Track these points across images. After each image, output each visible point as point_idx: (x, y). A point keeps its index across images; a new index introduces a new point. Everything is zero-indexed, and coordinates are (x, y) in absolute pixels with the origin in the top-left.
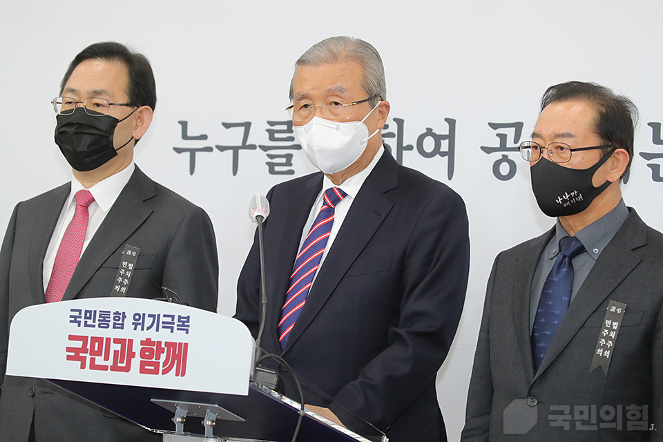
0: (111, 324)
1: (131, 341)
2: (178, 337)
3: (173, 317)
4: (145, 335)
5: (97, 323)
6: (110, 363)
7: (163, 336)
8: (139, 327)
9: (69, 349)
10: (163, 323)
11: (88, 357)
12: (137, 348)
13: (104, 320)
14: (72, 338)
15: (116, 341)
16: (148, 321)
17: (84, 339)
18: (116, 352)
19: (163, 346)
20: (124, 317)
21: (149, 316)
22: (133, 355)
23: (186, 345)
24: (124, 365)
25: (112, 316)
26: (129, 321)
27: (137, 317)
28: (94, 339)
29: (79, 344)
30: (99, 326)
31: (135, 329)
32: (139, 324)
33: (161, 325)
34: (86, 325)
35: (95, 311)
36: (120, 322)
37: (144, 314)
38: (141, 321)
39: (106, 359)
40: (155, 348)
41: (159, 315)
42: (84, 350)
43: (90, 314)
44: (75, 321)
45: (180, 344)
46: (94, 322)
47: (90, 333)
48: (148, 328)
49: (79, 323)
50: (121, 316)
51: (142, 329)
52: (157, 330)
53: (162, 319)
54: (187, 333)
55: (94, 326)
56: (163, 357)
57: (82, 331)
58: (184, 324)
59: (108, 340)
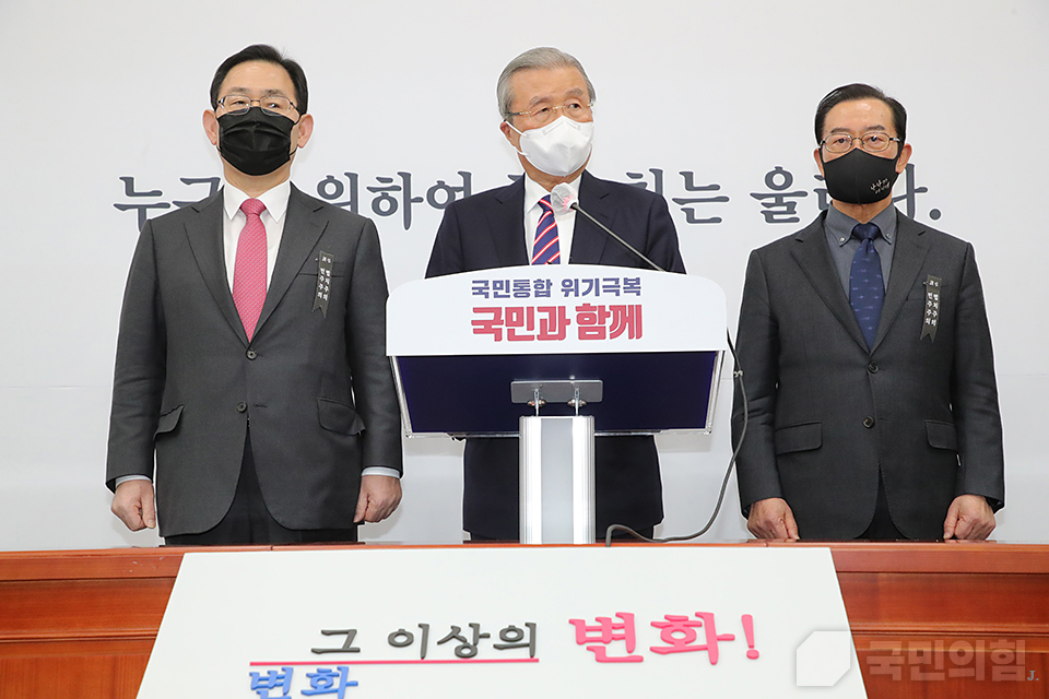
0: (532, 293)
1: (562, 309)
2: (626, 299)
3: (617, 280)
4: (581, 300)
5: (512, 293)
6: (537, 331)
7: (607, 300)
8: (572, 294)
9: (474, 323)
10: (604, 287)
11: (505, 329)
12: (571, 314)
13: (522, 288)
14: (476, 310)
15: (541, 309)
16: (583, 287)
17: (497, 311)
18: (543, 322)
19: (607, 309)
20: (549, 283)
21: (584, 281)
22: (569, 322)
23: (639, 307)
24: (557, 333)
25: (532, 285)
26: (556, 289)
27: (567, 283)
28: (509, 311)
29: (491, 316)
30: (515, 295)
31: (566, 295)
32: (572, 290)
33: (601, 290)
34: (496, 295)
35: (508, 282)
36: (545, 289)
37: (576, 281)
38: (573, 287)
39: (531, 327)
40: (596, 313)
41: (597, 280)
42: (497, 320)
43: (498, 285)
44: (480, 293)
45: (631, 307)
46: (508, 291)
47: (503, 304)
48: (584, 294)
49: (487, 296)
50: (545, 284)
51: (577, 295)
52: (597, 294)
53: (602, 283)
54: (638, 294)
55: (509, 296)
56: (609, 321)
57: (492, 302)
58: (633, 286)
59: (530, 310)
